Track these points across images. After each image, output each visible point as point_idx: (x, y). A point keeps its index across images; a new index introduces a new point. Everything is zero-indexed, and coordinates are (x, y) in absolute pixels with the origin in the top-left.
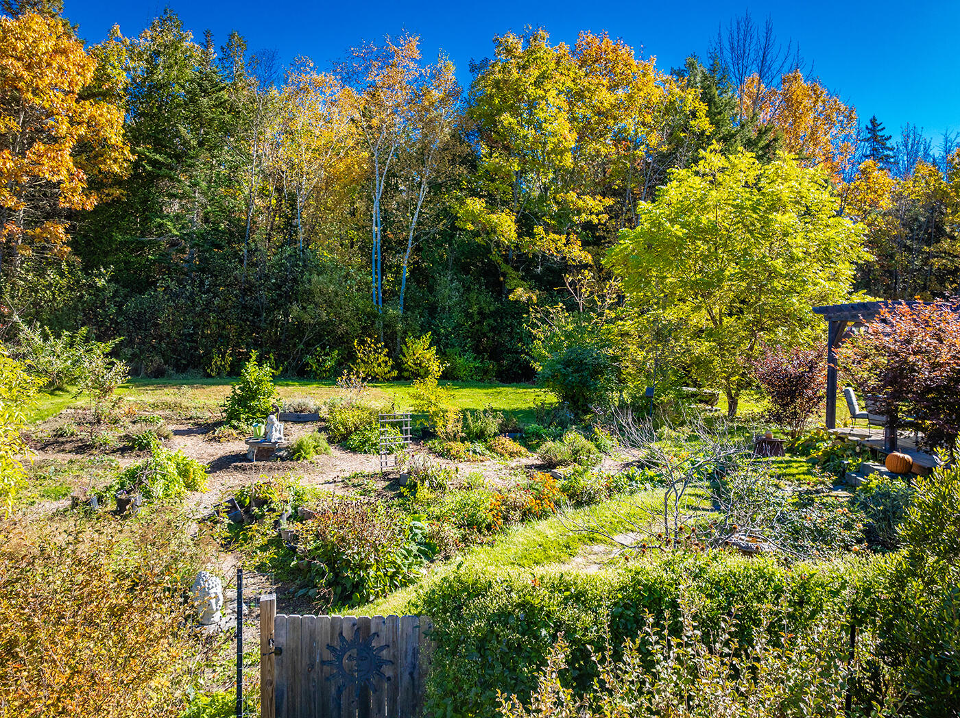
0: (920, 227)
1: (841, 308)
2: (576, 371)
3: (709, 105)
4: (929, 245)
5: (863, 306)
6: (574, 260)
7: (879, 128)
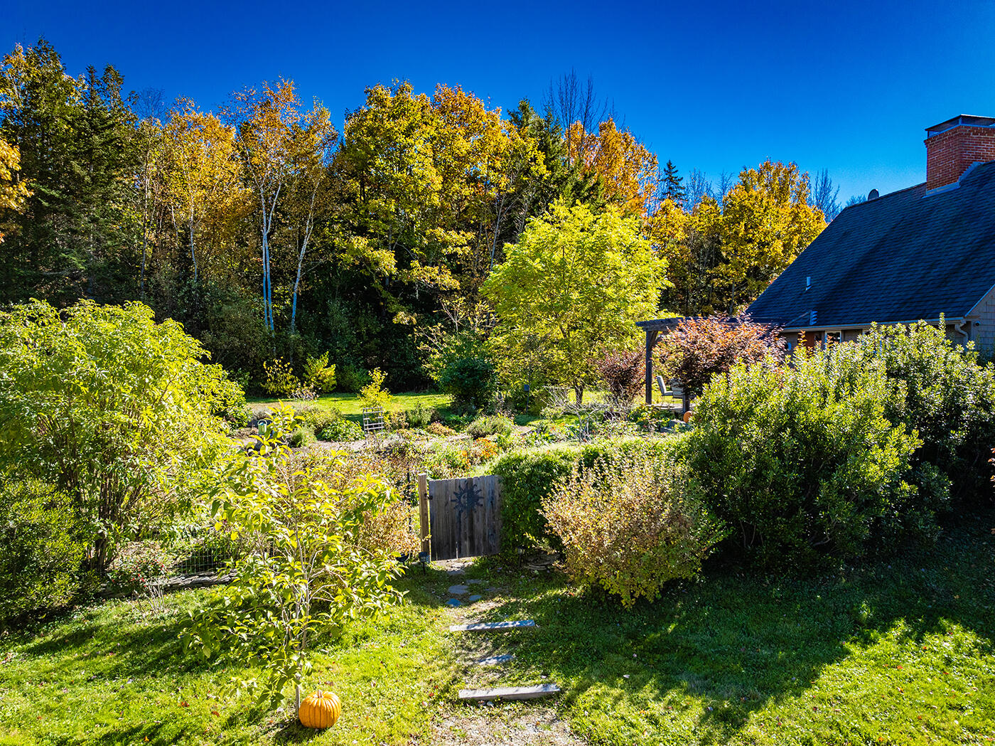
0: (704, 253)
1: (653, 322)
2: (469, 376)
3: (546, 154)
4: (711, 268)
5: (669, 321)
6: (445, 287)
7: (674, 170)
